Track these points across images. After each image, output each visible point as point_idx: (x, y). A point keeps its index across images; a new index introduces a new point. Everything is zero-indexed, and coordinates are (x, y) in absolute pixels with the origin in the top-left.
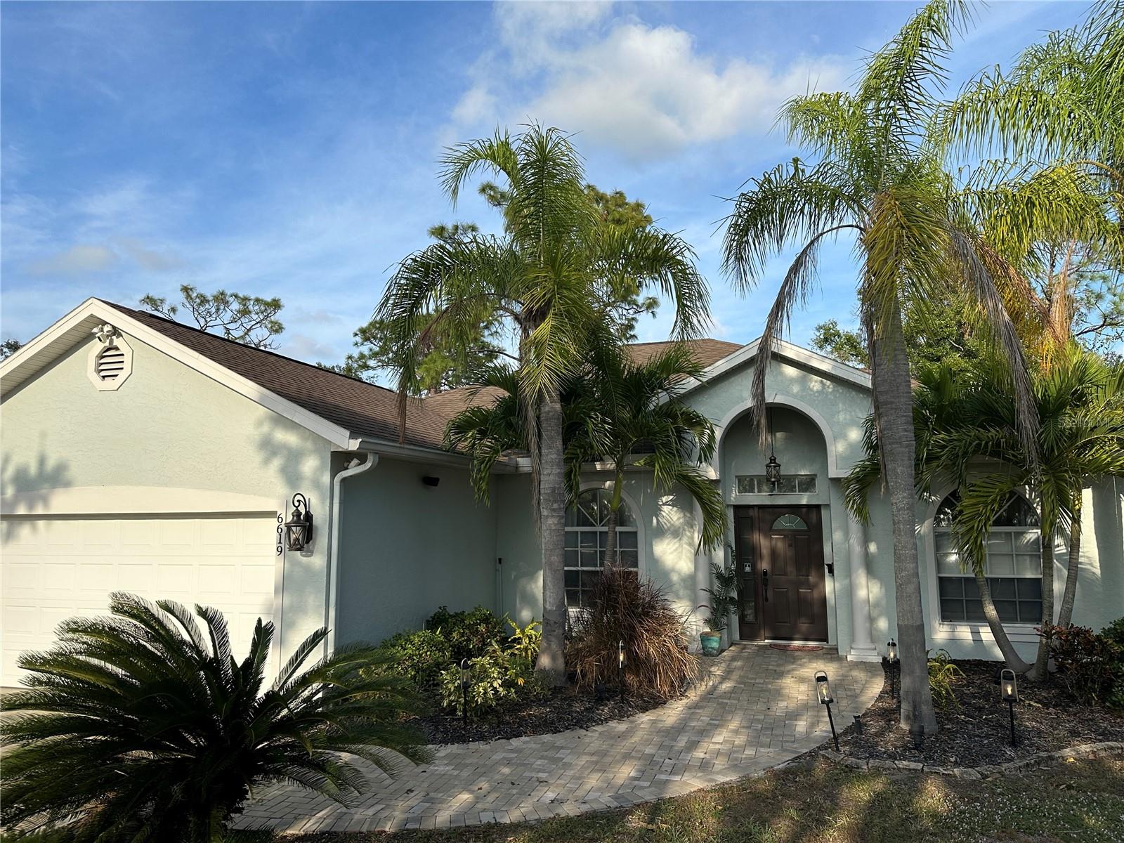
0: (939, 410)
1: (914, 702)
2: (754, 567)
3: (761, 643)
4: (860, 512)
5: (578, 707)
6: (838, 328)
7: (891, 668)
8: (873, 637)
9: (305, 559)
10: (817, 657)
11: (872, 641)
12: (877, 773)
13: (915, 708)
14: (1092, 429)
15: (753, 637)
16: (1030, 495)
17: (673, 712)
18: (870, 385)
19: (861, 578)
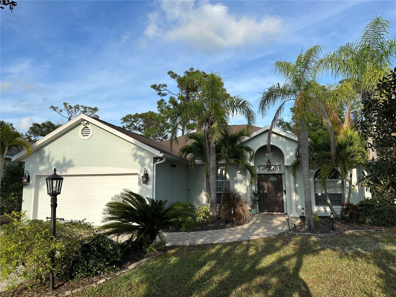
0: (315, 146)
1: (309, 220)
2: (263, 192)
3: (265, 213)
4: (294, 175)
5: (221, 224)
6: (284, 120)
7: (302, 218)
8: (297, 210)
9: (147, 186)
10: (281, 216)
11: (297, 211)
12: (300, 235)
13: (309, 222)
14: (354, 152)
15: (263, 212)
16: (340, 170)
17: (246, 226)
18: (297, 140)
19: (294, 194)
